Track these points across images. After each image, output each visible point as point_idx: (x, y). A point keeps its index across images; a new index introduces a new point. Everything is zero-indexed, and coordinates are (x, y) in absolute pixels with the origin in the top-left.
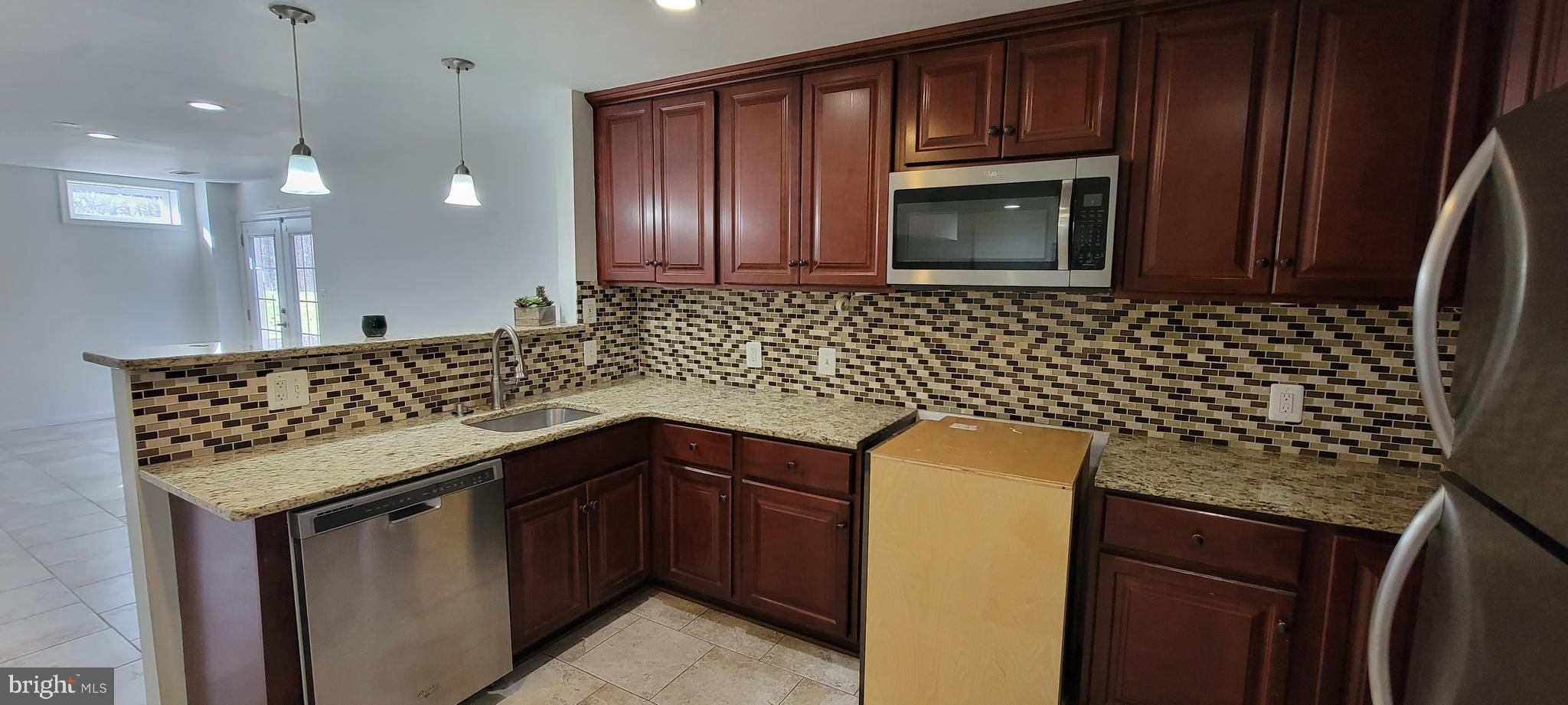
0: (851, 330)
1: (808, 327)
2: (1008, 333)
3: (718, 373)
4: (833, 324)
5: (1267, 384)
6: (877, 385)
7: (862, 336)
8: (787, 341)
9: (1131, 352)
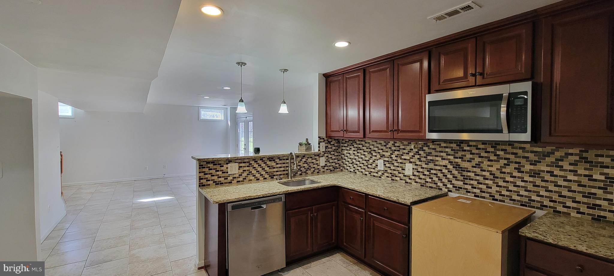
0: (418, 156)
1: (401, 155)
2: (490, 160)
3: (368, 171)
4: (411, 154)
6: (430, 180)
7: (423, 159)
8: (393, 160)
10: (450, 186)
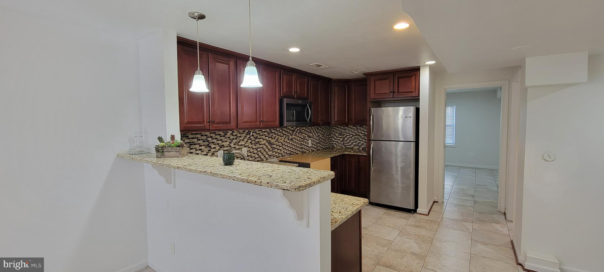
2: (281, 136)
4: (246, 140)
5: (308, 140)
7: (253, 142)
8: (232, 148)
9: (296, 138)
10: (267, 156)
